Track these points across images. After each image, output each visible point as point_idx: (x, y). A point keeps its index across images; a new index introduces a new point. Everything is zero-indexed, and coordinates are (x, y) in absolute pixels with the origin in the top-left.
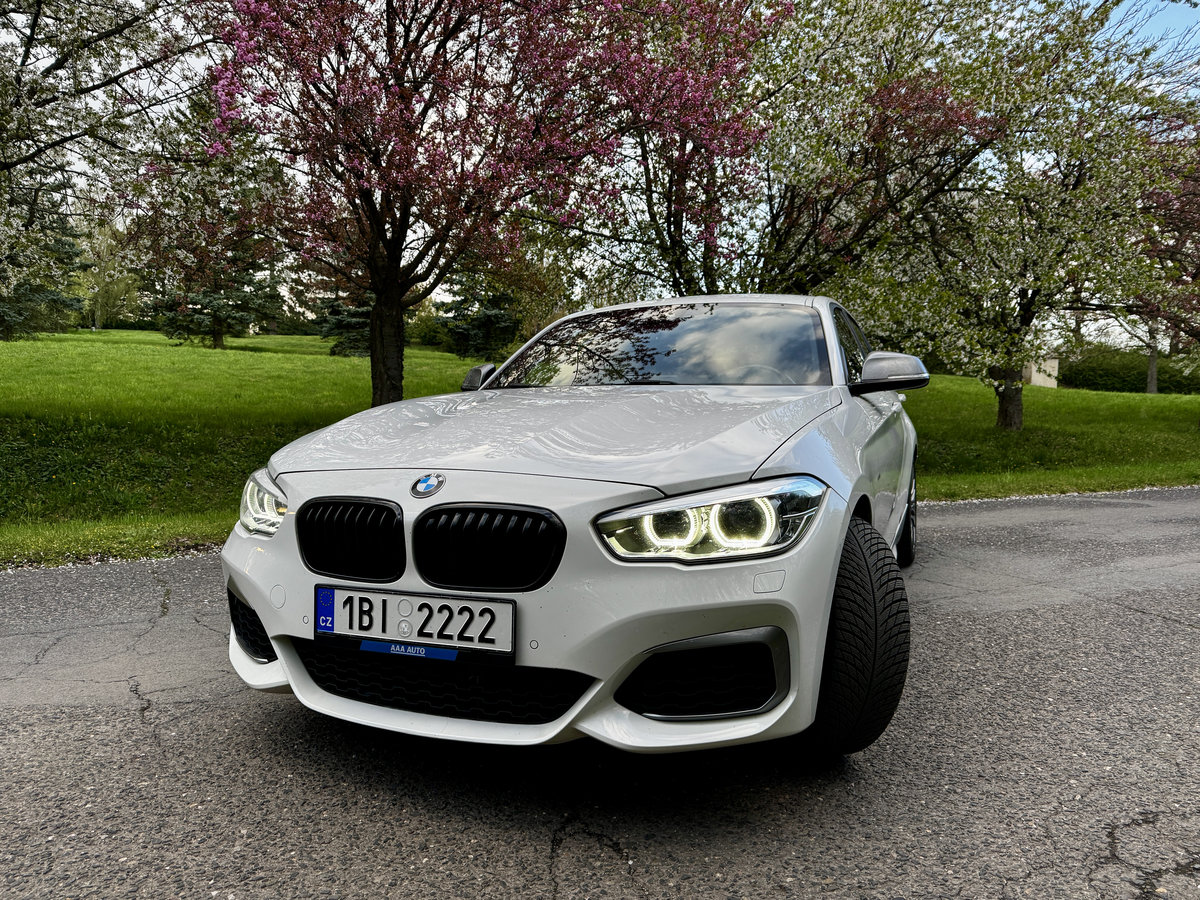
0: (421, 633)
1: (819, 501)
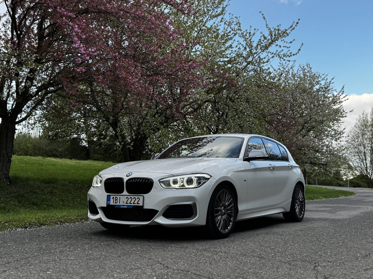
0: (126, 203)
1: (208, 179)
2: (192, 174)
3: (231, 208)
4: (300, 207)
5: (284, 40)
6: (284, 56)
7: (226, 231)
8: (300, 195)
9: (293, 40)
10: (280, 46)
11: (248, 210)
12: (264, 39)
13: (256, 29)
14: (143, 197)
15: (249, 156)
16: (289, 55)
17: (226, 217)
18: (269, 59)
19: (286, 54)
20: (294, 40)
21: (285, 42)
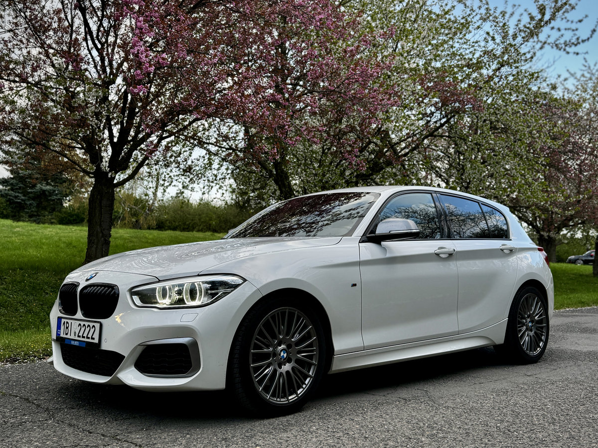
0: (78, 336)
1: (236, 286)
2: (199, 275)
3: (311, 345)
4: (535, 333)
5: (566, 18)
6: (566, 46)
7: (288, 400)
8: (533, 308)
9: (584, 16)
10: (559, 30)
11: (364, 348)
12: (531, 20)
13: (515, 6)
14: (99, 324)
15: (377, 233)
16: (575, 43)
17: (293, 368)
18: (535, 54)
19: (570, 41)
20: (586, 16)
21: (568, 21)
